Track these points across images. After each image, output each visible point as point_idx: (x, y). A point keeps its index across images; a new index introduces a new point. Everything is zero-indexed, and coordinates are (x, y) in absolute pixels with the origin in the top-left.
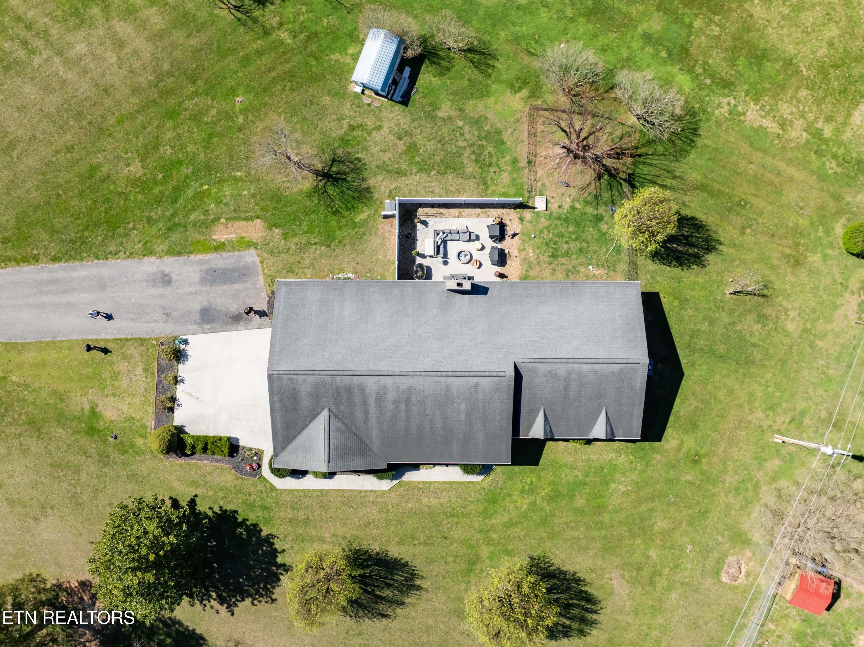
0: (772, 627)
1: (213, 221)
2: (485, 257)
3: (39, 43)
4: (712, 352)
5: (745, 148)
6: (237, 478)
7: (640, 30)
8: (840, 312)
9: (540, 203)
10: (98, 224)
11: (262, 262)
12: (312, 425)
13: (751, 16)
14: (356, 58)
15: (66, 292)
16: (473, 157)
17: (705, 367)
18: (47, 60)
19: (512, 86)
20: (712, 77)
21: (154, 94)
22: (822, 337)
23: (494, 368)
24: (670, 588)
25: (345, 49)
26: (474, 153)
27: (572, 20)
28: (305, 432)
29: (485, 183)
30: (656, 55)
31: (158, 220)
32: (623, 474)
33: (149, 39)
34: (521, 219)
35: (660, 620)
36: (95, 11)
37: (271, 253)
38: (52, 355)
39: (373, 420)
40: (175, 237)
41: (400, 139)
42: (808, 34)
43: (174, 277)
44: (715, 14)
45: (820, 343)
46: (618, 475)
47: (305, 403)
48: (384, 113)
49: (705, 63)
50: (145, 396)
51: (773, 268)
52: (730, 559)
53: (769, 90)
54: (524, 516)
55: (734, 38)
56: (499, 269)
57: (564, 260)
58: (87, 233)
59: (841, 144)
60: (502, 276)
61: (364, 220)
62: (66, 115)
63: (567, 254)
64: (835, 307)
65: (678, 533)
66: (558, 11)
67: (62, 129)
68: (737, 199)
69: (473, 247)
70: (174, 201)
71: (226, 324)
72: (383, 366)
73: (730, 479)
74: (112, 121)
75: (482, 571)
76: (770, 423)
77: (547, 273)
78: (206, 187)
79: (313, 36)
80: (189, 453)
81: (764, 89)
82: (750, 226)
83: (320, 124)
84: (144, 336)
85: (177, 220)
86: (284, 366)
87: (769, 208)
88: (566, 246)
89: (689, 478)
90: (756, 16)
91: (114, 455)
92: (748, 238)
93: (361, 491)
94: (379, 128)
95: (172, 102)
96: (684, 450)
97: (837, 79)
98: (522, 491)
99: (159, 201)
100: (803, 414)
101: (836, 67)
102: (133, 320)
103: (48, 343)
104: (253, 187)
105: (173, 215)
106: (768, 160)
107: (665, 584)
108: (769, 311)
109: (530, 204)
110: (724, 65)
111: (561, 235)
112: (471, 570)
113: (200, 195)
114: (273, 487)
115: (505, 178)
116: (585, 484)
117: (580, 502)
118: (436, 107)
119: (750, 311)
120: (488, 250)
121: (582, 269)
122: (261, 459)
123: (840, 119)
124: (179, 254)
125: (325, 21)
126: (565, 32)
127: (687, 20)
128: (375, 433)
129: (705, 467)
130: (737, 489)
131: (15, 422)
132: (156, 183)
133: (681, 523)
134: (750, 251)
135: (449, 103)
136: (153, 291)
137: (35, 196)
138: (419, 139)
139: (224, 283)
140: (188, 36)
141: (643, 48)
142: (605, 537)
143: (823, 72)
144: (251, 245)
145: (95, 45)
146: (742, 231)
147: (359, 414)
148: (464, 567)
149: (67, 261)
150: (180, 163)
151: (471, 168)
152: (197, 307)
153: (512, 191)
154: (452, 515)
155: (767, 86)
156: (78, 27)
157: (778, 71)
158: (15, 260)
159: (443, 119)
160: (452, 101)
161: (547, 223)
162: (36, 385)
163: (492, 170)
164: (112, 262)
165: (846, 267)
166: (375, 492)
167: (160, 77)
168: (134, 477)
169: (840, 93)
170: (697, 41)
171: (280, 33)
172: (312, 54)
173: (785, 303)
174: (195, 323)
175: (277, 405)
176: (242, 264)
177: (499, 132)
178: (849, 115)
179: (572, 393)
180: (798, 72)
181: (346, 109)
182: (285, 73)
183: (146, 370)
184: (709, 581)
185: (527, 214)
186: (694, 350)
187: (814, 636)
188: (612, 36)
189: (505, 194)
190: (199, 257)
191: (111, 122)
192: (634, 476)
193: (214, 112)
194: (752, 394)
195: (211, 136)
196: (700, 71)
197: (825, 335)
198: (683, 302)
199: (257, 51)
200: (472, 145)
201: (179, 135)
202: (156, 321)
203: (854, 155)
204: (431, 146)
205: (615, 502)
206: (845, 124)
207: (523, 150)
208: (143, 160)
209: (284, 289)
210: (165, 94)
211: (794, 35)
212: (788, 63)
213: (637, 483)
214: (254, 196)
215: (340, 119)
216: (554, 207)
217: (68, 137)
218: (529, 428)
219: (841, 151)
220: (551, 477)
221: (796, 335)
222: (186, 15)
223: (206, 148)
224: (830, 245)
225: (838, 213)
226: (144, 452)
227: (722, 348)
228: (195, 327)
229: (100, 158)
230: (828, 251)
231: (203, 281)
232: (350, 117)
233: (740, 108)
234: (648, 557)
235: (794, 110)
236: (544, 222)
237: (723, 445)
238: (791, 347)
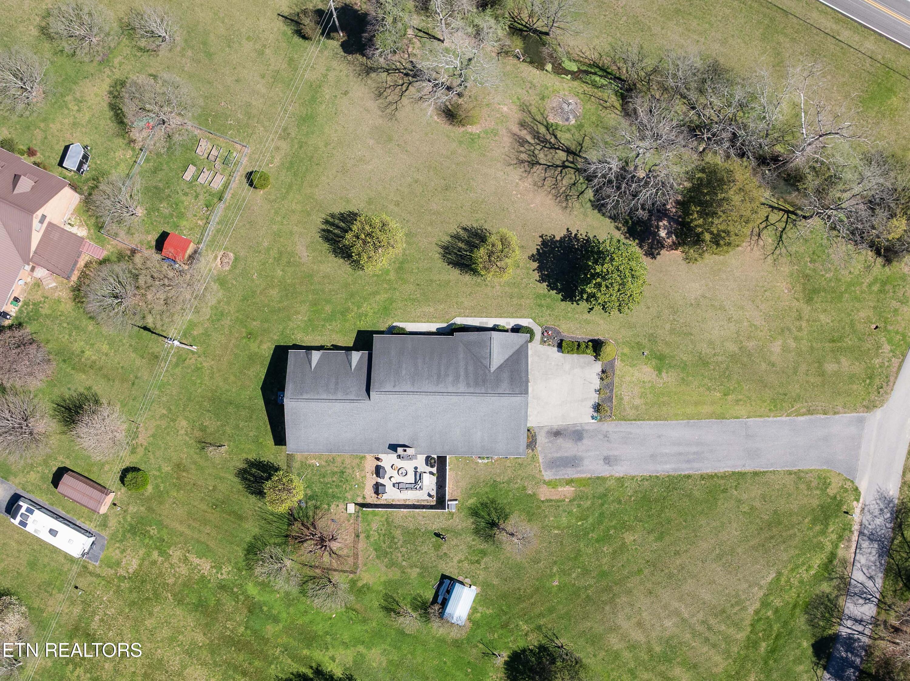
0: (200, 222)
1: (574, 500)
2: (390, 472)
3: (699, 628)
4: (237, 407)
5: (212, 544)
6: (558, 326)
7: (281, 625)
8: (150, 433)
9: (351, 508)
10: (656, 500)
11: (540, 471)
12: (502, 362)
13: (204, 634)
14: (474, 610)
15: (680, 454)
16: (396, 540)
17: (243, 397)
18: (693, 616)
19: (368, 589)
20: (232, 592)
21: (616, 589)
22: (163, 416)
23: (383, 397)
24: (268, 249)
25: (482, 616)
26: (396, 543)
27: (327, 633)
28: (507, 357)
29: (388, 523)
30: (271, 608)
31: (613, 501)
32: (299, 326)
33: (619, 627)
34: (364, 498)
35: (275, 227)
36: (658, 649)
37: (534, 477)
38: (689, 410)
39: (462, 364)
40: (601, 490)
41: (445, 554)
42: (166, 622)
43: (601, 462)
44: (230, 636)
45: (164, 412)
46: (302, 325)
47: (505, 375)
48: (456, 571)
49: (237, 602)
50: (622, 381)
51: (195, 463)
52: (227, 268)
53: (194, 583)
54: (365, 299)
55: (216, 619)
56: (379, 463)
57: (336, 469)
58: (665, 494)
59: (147, 546)
60: (378, 459)
61: (470, 498)
62: (680, 577)
63: (334, 473)
64: (153, 436)
65: (262, 287)
66: (336, 639)
67: (682, 567)
68: (218, 509)
69: (397, 479)
70: (602, 514)
71: (565, 430)
72: (455, 399)
73: (227, 322)
74: (646, 572)
75: (394, 262)
76: (199, 359)
77: (347, 461)
78: (579, 523)
79: (505, 626)
80: (590, 343)
81: (197, 583)
82: (210, 491)
83: (500, 565)
84: (623, 422)
85: (600, 501)
86: (518, 399)
87: (196, 504)
88: (334, 479)
89: (255, 323)
90: (202, 634)
91: (645, 342)
92: (211, 485)
93: (475, 316)
94: (460, 561)
95: (604, 583)
96: (258, 342)
97: (148, 590)
98: (366, 315)
99: (613, 515)
100: (177, 365)
101: (148, 599)
102: (631, 433)
103: (693, 418)
104: (546, 522)
105: (602, 505)
106: (196, 535)
107: (271, 252)
108: (198, 434)
109: (358, 507)
110: (224, 601)
111: (337, 486)
112: (402, 263)
113: (583, 518)
114: (534, 320)
115: (374, 526)
116: (324, 320)
117: (328, 308)
118: (420, 575)
119: (211, 434)
120: (387, 476)
121: (324, 463)
122: (542, 339)
123: (146, 563)
124: (598, 478)
125: (496, 636)
126: (332, 625)
127: (249, 632)
128: (461, 356)
129: (244, 330)
130: (222, 314)
131: (717, 364)
132: (615, 528)
133: (261, 293)
134: (209, 474)
135: (412, 577)
136: (616, 453)
137: (703, 521)
138: (432, 553)
139: (567, 457)
140: (591, 628)
141: (279, 613)
142: (311, 284)
143: (157, 596)
144: (548, 483)
145: (659, 624)
146: (215, 488)
147: (471, 368)
148: (406, 265)
149: (680, 475)
150: (597, 541)
151: (398, 533)
152: (585, 441)
153: (370, 517)
154: (414, 300)
155: (195, 586)
156: (671, 638)
157: (187, 596)
158: (718, 477)
159: (416, 566)
160: (409, 578)
161: (347, 495)
162: (701, 389)
163: (383, 532)
164: (646, 474)
165: (145, 463)
166: (465, 316)
167: (612, 601)
168: (631, 326)
169: (146, 581)
170: (242, 617)
171: (527, 629)
172: (506, 613)
173: (188, 439)
174: (587, 431)
175: (523, 375)
176: (554, 470)
177: (378, 557)
178: (140, 565)
179: (333, 380)
180: (174, 595)
181: (482, 576)
182: (524, 601)
183: (622, 399)
184: (242, 254)
185: (360, 500)
186: (249, 408)
187: (172, 215)
188: (300, 622)
189: (375, 514)
190: (584, 476)
191: (647, 571)
192: (291, 324)
193: (574, 575)
194: (212, 378)
195: (576, 558)
196: (240, 597)
197: (161, 417)
198: (256, 440)
199: (544, 617)
200: (396, 548)
201: (598, 560)
202: (615, 432)
203: (138, 538)
204: (424, 549)
205: (304, 308)
206: (143, 559)
207: (362, 545)
208: (624, 544)
209: (521, 451)
210: (608, 589)
211: (176, 620)
212: (180, 602)
213: (290, 320)
214: (546, 516)
215: (486, 568)
216: (342, 506)
217: (678, 562)
218: (361, 357)
219: (147, 541)
220: (347, 325)
221: (181, 418)
222: (593, 643)
223: (579, 551)
224: (156, 477)
225: (149, 499)
226: (624, 343)
227: (231, 409)
228: (586, 428)
229: (655, 546)
230: (157, 473)
231: (581, 459)
232: (479, 569)
233: (215, 571)
234: (283, 271)
235: (177, 570)
236: (349, 495)
237: (231, 345)
238: (184, 410)
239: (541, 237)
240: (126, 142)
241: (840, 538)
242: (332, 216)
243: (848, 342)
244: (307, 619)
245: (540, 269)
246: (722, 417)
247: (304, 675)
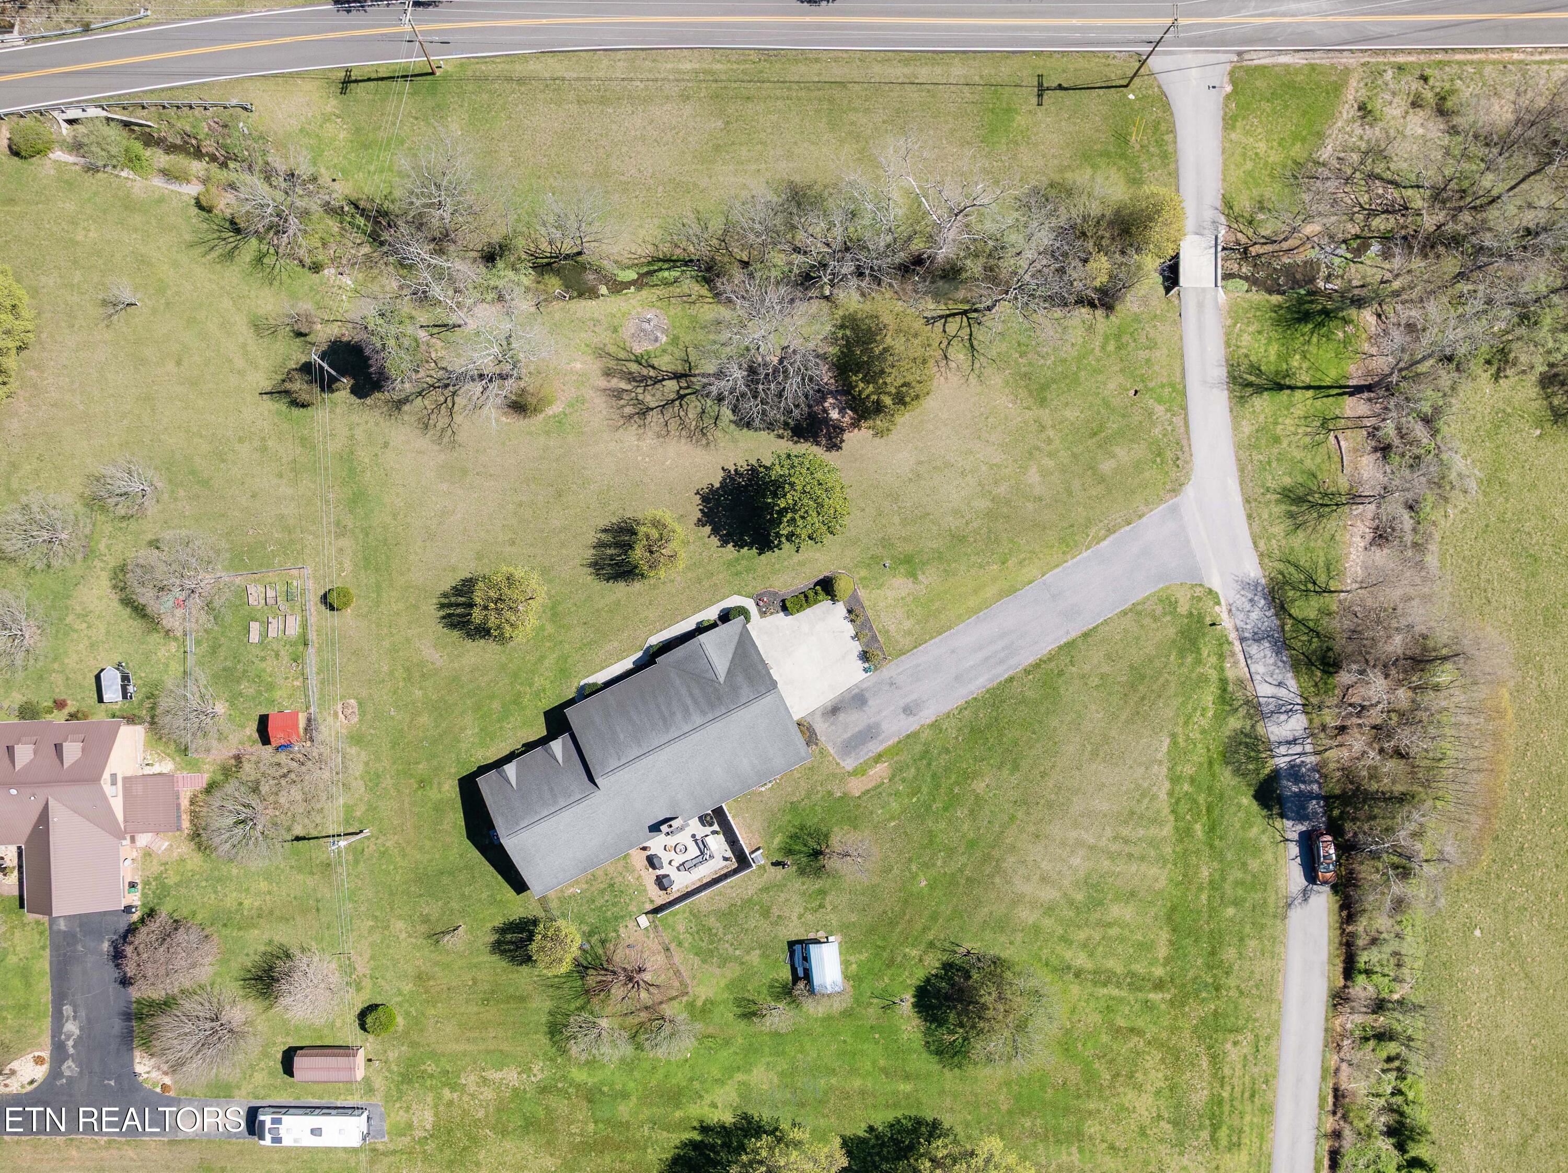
0: (297, 683)
1: (894, 776)
2: (665, 857)
3: (1115, 847)
4: (451, 873)
5: (505, 1047)
6: (771, 586)
7: (634, 1099)
8: (367, 956)
9: (644, 921)
10: (989, 727)
11: (838, 764)
12: (728, 664)
13: (551, 1155)
14: (845, 964)
15: (987, 659)
16: (714, 931)
17: (451, 858)
18: (1100, 837)
19: (712, 1003)
20: (559, 1090)
21: (996, 853)
22: (371, 930)
23: (613, 778)
24: (391, 673)
25: (859, 966)
26: (716, 935)
27: (691, 1080)
28: (730, 656)
29: (694, 915)
30: (611, 1086)
31: (939, 754)
32: (473, 744)
33: (1023, 895)
34: (652, 901)
35: (386, 644)
36: (1079, 897)
37: (834, 775)
38: (972, 602)
39: (683, 691)
40: (919, 748)
41: (779, 916)
42: (500, 1164)
43: (903, 716)
44: (582, 1142)
45: (372, 923)
46: (477, 740)
47: (740, 679)
48: (802, 930)
49: (569, 1098)
50: (877, 611)
51: (437, 964)
52: (356, 720)
53: (509, 1102)
54: (533, 672)
55: (556, 1130)
56: (649, 853)
57: (602, 886)
58: (994, 714)
59: (431, 1088)
60: (644, 849)
61: (773, 838)
62: (1061, 800)
63: (602, 892)
64: (373, 958)
65: (408, 720)
66: (705, 1081)
67: (1058, 788)
68: (492, 1003)
69: (679, 859)
70: (934, 776)
71: (841, 701)
72: (696, 737)
73: (388, 782)
74: (1020, 815)
75: (544, 612)
76: (379, 841)
77: (611, 870)
78: (914, 800)
79: (891, 963)
80: (818, 588)
81: (512, 1101)
82: (470, 987)
83: (848, 896)
84: (903, 657)
85: (925, 762)
86: (769, 699)
87: (462, 1010)
88: (606, 898)
89: (421, 766)
90: (548, 1157)
91: (879, 551)
92: (467, 978)
93: (670, 626)
94: (800, 917)
95: (979, 854)
96: (435, 786)
97: (460, 1139)
98: (544, 690)
99: (947, 769)
100: (357, 862)
101: (465, 1149)
102: (918, 665)
103: (981, 610)
104: (876, 819)
105: (929, 764)
106: (482, 1047)
107: (397, 674)
108: (423, 928)
109: (650, 916)
110: (554, 1105)
111: (614, 904)
112: (553, 608)
113: (916, 791)
114: (739, 594)
115: (681, 928)
116: (499, 721)
117: (496, 705)
118: (764, 956)
119: (438, 920)
120: (665, 863)
121: (585, 886)
122: (760, 611)
123: (441, 1108)
124: (908, 736)
125: (886, 980)
126: (692, 1068)
127: (601, 1125)
128: (678, 682)
129: (412, 781)
130: (378, 776)
131: (976, 532)
132: (957, 783)
133: (409, 728)
134: (461, 968)
135: (755, 964)
136: (914, 697)
137: (1055, 722)
138: (764, 924)
139: (860, 732)
140: (991, 913)
141: (624, 1085)
142: (462, 687)
143: (474, 1139)
144: (854, 773)
145: (1066, 868)
146: (474, 980)
147: (696, 691)
148: (560, 608)
149: (1000, 683)
150: (945, 809)
151: (712, 921)
152: (870, 703)
153: (670, 920)
154: (590, 644)
155: (512, 1106)
156: (1088, 876)
157: (509, 1121)
158: (1045, 662)
159: (753, 949)
160: (753, 967)
161: (630, 908)
162: (973, 571)
163: (694, 929)
164: (961, 702)
165: (380, 994)
166: (658, 632)
167: (998, 869)
168: (855, 542)
169: (452, 1129)
170: (584, 1113)
171: (918, 953)
172: (884, 948)
173: (414, 940)
174: (866, 689)
175: (760, 667)
176: (853, 755)
177: (704, 961)
178: (436, 1115)
179: (546, 788)
180: (493, 1129)
181: (834, 919)
182: (898, 923)
183: (887, 632)
184: (364, 693)
185: (649, 907)
186: (466, 867)
187: (260, 693)
188: (654, 1083)
189: (675, 914)
190: (890, 743)
191: (1020, 813)
192: (463, 746)
193: (939, 863)
194: (404, 856)
195: (931, 842)
196: (570, 1090)
197: (370, 932)
198: (493, 901)
199: (930, 929)
200: (719, 940)
201: (957, 830)
202: (899, 674)
203: (417, 1085)
204: (752, 924)
205: (468, 719)
206: (436, 1106)
207: (678, 958)
208: (977, 796)
209: (803, 754)
210: (987, 858)
211: (510, 1157)
212: (504, 1133)
213: (459, 741)
214: (871, 813)
215: (835, 908)
216: (631, 924)
217: (1050, 784)
218: (564, 744)
219: (429, 1083)
220: (528, 712)
221: (393, 920)
222: (1002, 930)
223: (930, 831)
224: (400, 1004)
225: (407, 1033)
226: (856, 566)
227: (445, 880)
228: (864, 686)
229: (1014, 780)
230: (400, 999)
231: (877, 725)
232: (827, 914)
233: (525, 1076)
234: (421, 688)
235: (481, 1097)
236: (633, 908)
237: (407, 805)
238: (392, 909)
239: (697, 493)
240: (162, 634)
241: (1221, 657)
242: (445, 595)
243: (1113, 426)
244: (660, 1074)
245: (715, 531)
246: (1013, 591)
247: (690, 1141)
